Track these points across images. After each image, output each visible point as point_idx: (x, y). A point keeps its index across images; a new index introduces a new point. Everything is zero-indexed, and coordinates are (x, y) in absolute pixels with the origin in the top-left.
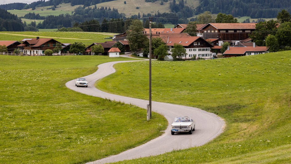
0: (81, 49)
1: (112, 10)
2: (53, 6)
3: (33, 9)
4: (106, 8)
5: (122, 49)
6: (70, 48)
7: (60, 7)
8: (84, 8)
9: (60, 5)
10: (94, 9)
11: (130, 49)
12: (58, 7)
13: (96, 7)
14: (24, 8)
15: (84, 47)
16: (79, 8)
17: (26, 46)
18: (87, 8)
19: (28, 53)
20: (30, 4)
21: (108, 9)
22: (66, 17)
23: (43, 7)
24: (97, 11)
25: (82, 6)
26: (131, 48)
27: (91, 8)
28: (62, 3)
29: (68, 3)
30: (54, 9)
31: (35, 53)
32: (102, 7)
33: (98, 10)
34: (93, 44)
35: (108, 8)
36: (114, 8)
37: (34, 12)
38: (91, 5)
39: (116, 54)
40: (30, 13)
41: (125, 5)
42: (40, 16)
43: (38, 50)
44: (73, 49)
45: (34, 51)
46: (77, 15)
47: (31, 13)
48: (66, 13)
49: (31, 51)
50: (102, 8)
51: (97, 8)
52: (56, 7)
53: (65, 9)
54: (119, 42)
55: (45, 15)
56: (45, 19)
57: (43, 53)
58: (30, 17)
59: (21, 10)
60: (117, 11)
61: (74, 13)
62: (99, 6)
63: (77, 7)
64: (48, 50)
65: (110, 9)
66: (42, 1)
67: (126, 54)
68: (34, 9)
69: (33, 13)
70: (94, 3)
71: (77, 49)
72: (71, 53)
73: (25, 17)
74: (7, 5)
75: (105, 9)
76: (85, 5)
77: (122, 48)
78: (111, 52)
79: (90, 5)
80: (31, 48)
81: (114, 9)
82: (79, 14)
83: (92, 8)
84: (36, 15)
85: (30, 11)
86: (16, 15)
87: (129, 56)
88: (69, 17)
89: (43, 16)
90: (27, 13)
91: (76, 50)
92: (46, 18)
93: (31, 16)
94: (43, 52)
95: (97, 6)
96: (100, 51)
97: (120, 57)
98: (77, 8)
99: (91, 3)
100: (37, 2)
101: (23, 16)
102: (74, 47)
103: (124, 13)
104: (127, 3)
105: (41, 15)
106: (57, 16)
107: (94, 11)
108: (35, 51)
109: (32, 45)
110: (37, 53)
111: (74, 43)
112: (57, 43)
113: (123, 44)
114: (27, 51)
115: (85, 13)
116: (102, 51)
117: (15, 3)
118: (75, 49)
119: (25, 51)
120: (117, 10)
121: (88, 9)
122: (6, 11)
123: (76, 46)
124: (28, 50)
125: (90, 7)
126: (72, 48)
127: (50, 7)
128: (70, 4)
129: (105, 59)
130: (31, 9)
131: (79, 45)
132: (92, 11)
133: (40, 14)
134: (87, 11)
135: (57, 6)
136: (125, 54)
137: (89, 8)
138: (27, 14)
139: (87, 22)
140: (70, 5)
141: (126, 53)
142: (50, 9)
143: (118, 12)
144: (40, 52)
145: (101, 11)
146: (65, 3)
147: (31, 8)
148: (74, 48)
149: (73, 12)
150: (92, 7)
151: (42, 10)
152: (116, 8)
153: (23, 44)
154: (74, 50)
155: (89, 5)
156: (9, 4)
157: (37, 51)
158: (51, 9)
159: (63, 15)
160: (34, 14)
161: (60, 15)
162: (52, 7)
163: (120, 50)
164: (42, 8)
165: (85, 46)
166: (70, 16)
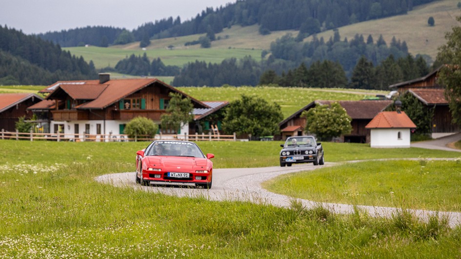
0: (265, 121)
1: (389, 45)
2: (204, 35)
3: (142, 46)
4: (370, 39)
5: (420, 122)
6: (226, 118)
7: (227, 37)
8: (300, 39)
9: (226, 32)
10: (331, 43)
11: (454, 121)
12: (219, 38)
13: (337, 37)
14: (115, 41)
15: (277, 115)
16: (284, 40)
17: (62, 107)
18: (309, 39)
19: (69, 134)
20: (134, 31)
21: (375, 42)
22: (244, 66)
23: (173, 39)
24: (343, 50)
25: (295, 34)
26: (456, 116)
27: (322, 39)
28: (233, 24)
29: (251, 24)
30: (205, 45)
31: (93, 131)
32: (357, 36)
33: (345, 46)
34: (313, 105)
35: (375, 40)
36: (394, 39)
37: (145, 54)
38: (324, 31)
39: (399, 136)
40: (133, 57)
41: (432, 28)
42: (162, 65)
43: (101, 122)
44: (235, 121)
45: (88, 127)
46: (277, 61)
47: (137, 55)
48: (243, 56)
49: (77, 127)
50: (358, 40)
51: (342, 39)
52: (213, 39)
53: (241, 43)
54: (411, 95)
55: (181, 63)
56: (178, 74)
57: (121, 133)
58: (133, 68)
59: (106, 46)
60: (404, 47)
61: (268, 56)
62: (348, 32)
63: (277, 36)
64: (139, 121)
65: (381, 42)
66: (171, 19)
67: (434, 140)
68: (145, 43)
69: (142, 55)
70: (331, 24)
71: (249, 121)
72: (226, 132)
73: (117, 67)
74: (64, 32)
75: (366, 41)
76: (302, 32)
77: (419, 117)
78: (376, 128)
79: (319, 32)
80: (76, 115)
81: (394, 43)
82: (283, 58)
83: (326, 40)
84: (151, 61)
85: (133, 49)
86: (91, 62)
87: (447, 145)
88: (254, 68)
89: (172, 64)
90: (123, 57)
91: (248, 126)
92: (183, 70)
93: (137, 67)
94: (122, 127)
95: (340, 34)
96: (335, 128)
97: (412, 149)
98: (278, 42)
99: (324, 24)
100: (156, 22)
101: (113, 65)
102: (239, 113)
103: (427, 54)
104: (436, 21)
105: (166, 63)
106: (215, 64)
107: (330, 49)
108: (93, 124)
109: (81, 101)
110: (99, 132)
111: (240, 99)
112: (171, 94)
113: (426, 102)
114: (63, 127)
115: (304, 55)
116: (346, 129)
117: (89, 28)
118: (243, 121)
119: (56, 126)
120: (404, 44)
121: (312, 43)
122: (59, 47)
123: (245, 110)
124: (65, 123)
125: (319, 36)
126: (231, 118)
127: (196, 37)
128: (256, 27)
129: (354, 152)
130: (138, 44)
131: (257, 105)
132: (326, 47)
133: (163, 61)
134: (310, 51)
135: (217, 35)
136: (430, 139)
137: (315, 38)
138: (124, 60)
139: (304, 69)
140: (257, 32)
141: (435, 135)
142: (194, 43)
143: (410, 51)
144: (111, 129)
145: (354, 47)
146: (243, 26)
147: (137, 41)
148: (238, 116)
149: (264, 54)
150: (327, 36)
151: (171, 47)
152: (400, 38)
153: (50, 102)
154: (239, 124)
155: (314, 30)
156: (71, 31)
157: (99, 126)
158: (199, 45)
159: (233, 61)
160: (145, 59)
161: (224, 62)
162: (200, 38)
163: (415, 122)
164: (171, 40)
165: (278, 112)
166: (255, 64)
